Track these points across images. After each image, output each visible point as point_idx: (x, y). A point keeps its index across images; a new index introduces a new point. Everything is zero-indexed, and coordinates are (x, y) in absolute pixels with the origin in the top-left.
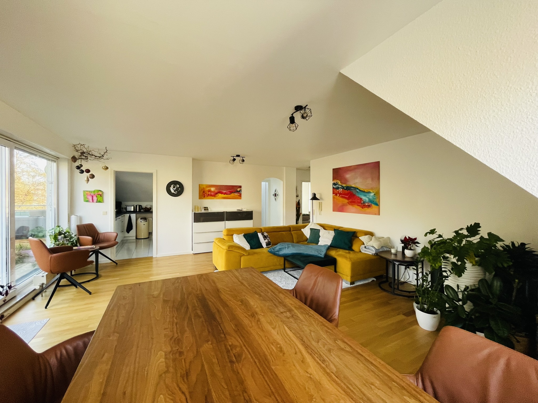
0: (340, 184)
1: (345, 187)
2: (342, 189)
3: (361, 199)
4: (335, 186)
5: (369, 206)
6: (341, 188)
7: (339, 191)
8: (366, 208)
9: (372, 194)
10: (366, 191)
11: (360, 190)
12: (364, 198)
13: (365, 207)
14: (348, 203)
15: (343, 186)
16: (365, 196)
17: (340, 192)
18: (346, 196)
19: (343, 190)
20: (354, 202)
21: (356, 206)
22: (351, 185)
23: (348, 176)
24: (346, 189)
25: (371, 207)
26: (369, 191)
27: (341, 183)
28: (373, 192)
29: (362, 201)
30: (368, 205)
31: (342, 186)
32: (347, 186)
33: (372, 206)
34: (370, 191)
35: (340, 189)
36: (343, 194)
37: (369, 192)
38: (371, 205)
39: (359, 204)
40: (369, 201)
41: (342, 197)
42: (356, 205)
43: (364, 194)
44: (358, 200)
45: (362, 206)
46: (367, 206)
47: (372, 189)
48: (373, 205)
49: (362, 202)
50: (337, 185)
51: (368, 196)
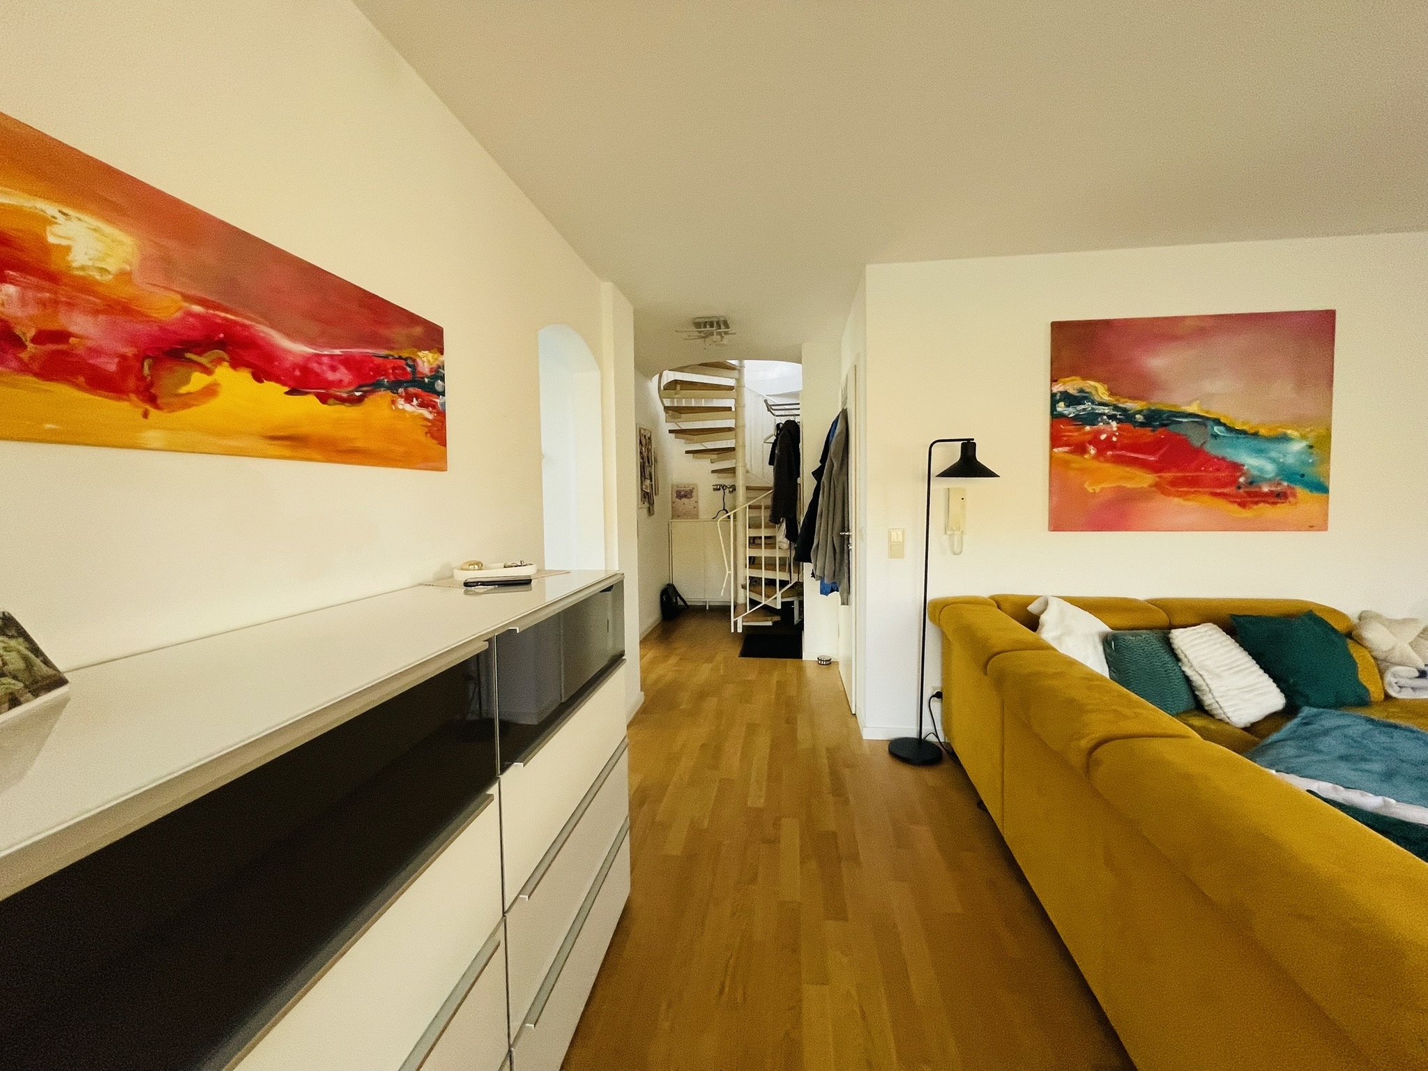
0: (1106, 398)
1: (1140, 412)
2: (1119, 421)
3: (1237, 467)
4: (1071, 409)
5: (1278, 497)
6: (1112, 417)
7: (1100, 432)
8: (1261, 505)
9: (1297, 446)
10: (1263, 431)
11: (1230, 429)
12: (1251, 462)
13: (1257, 503)
14: (1156, 485)
15: (1124, 411)
16: (1260, 452)
17: (1103, 437)
18: (1140, 456)
19: (1129, 426)
20: (1194, 483)
21: (1208, 500)
22: (1175, 406)
23: (1158, 362)
24: (1142, 425)
25: (1291, 499)
26: (1280, 430)
27: (1112, 394)
28: (1303, 437)
29: (1243, 474)
30: (1272, 492)
31: (1116, 408)
32: (1149, 410)
33: (1294, 495)
34: (1289, 432)
35: (1102, 421)
36: (1124, 448)
37: (1285, 438)
38: (1289, 492)
39: (1226, 490)
40: (1277, 475)
41: (1119, 460)
42: (1205, 493)
43: (1253, 443)
44: (1218, 470)
45: (1242, 497)
46: (1266, 495)
47: (1298, 423)
48: (1301, 491)
49: (1242, 480)
50: (1088, 406)
51: (1273, 454)
